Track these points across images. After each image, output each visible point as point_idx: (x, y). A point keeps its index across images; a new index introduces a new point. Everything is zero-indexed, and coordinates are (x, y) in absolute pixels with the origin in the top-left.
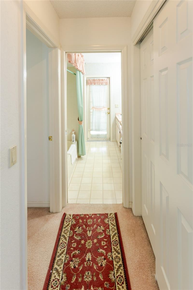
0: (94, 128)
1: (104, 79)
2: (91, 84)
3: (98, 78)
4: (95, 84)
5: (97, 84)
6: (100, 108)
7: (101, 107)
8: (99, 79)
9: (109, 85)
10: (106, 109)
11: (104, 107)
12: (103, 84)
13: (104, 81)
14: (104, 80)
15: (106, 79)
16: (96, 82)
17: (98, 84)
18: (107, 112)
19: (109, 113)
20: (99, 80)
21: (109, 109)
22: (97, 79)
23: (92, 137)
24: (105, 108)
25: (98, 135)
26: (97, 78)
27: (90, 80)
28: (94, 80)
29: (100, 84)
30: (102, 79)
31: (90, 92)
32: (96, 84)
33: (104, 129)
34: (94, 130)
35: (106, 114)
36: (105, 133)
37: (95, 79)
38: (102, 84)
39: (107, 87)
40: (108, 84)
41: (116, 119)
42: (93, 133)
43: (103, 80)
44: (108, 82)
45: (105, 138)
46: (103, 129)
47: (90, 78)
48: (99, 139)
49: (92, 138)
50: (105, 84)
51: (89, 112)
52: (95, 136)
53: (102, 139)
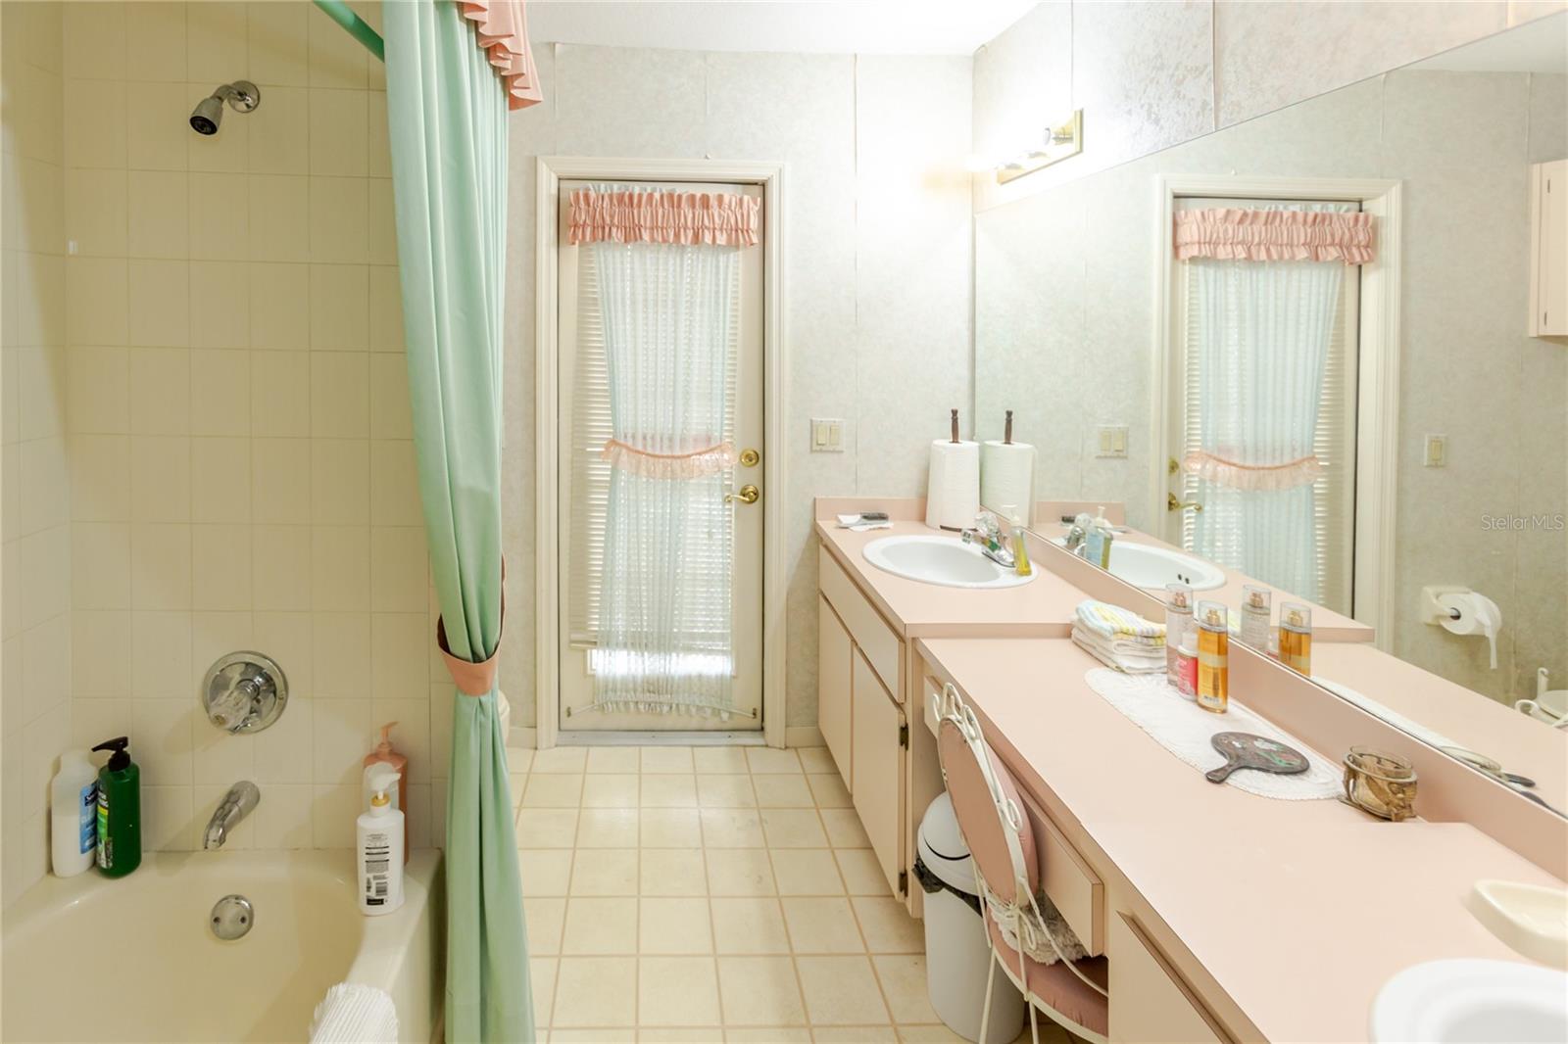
0: (620, 624)
1: (712, 191)
2: (601, 232)
3: (666, 188)
4: (632, 234)
5: (653, 240)
6: (678, 453)
7: (683, 440)
8: (671, 196)
9: (757, 249)
10: (729, 458)
11: (709, 439)
12: (708, 239)
13: (715, 210)
14: (713, 202)
15: (729, 193)
16: (645, 215)
17: (665, 241)
18: (736, 487)
19: (756, 496)
20: (674, 201)
21: (758, 458)
22: (657, 196)
23: (605, 693)
24: (721, 448)
25: (656, 687)
26: (649, 187)
27: (592, 194)
28: (627, 201)
29: (677, 236)
30: (698, 191)
31: (585, 302)
32: (646, 236)
33: (712, 637)
34: (625, 646)
35: (727, 500)
36: (716, 665)
37: (637, 188)
38: (697, 239)
39: (737, 267)
40: (755, 239)
41: (822, 550)
42: (613, 664)
43: (705, 200)
44: (754, 223)
45: (716, 712)
46: (703, 637)
47: (590, 184)
48: (669, 723)
49: (602, 708)
50: (722, 240)
51: (582, 484)
52: (631, 697)
53: (694, 723)
